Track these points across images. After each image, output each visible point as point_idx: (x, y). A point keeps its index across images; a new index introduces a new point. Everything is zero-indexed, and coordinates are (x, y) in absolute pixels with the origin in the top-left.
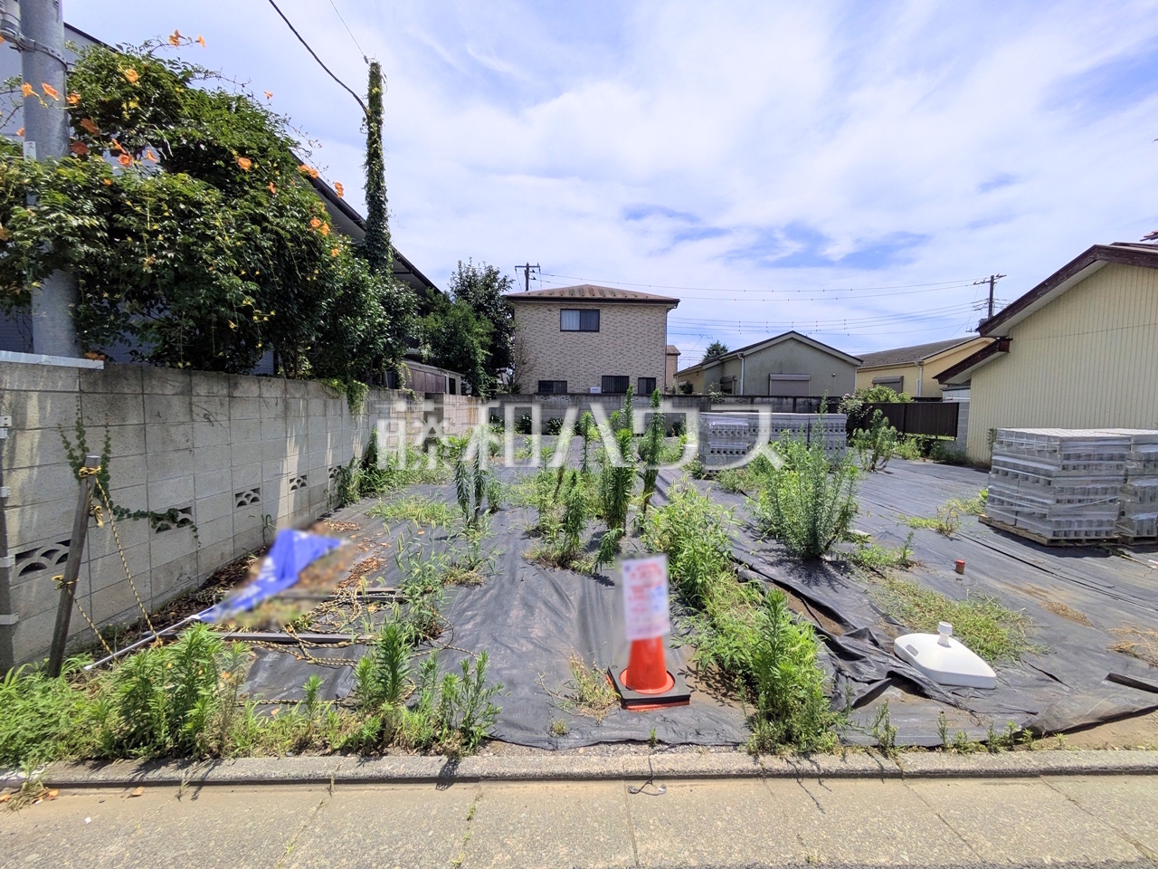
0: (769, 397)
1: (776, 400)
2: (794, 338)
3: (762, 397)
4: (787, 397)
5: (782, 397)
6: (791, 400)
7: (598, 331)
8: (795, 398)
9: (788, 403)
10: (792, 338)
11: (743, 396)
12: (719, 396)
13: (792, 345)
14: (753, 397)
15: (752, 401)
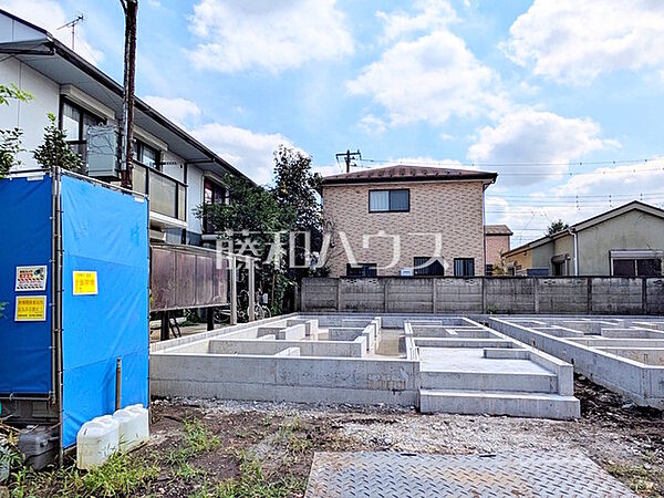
0: (611, 277)
1: (620, 280)
2: (638, 210)
3: (603, 277)
4: (633, 278)
5: (627, 278)
6: (639, 281)
7: (408, 211)
9: (635, 284)
11: (578, 277)
13: (636, 216)
14: (590, 278)
15: (590, 282)
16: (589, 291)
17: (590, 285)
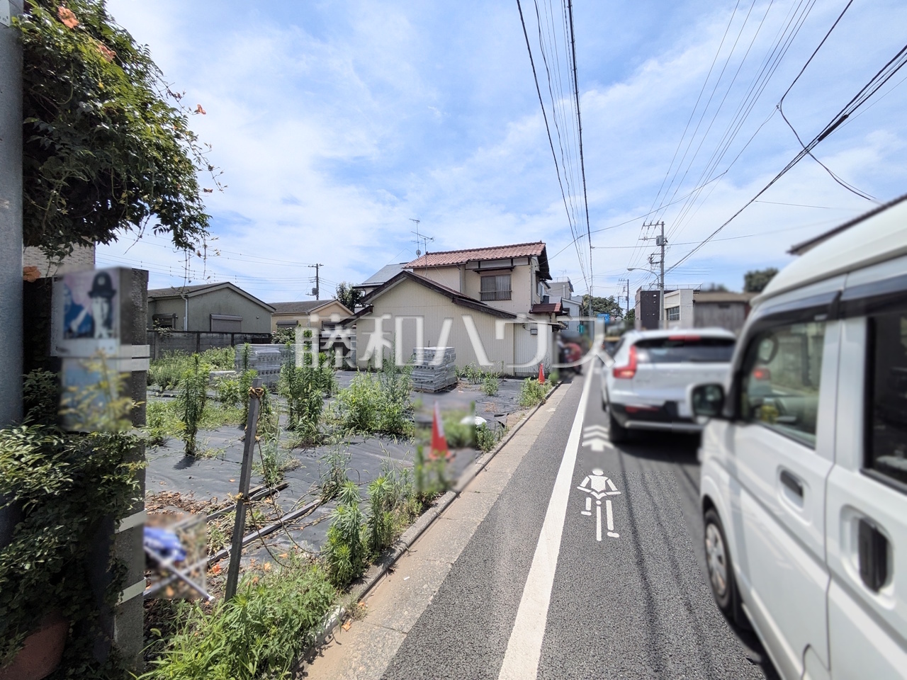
0: (211, 332)
1: (218, 335)
2: (229, 288)
3: (207, 332)
4: (226, 333)
5: (223, 333)
6: (229, 336)
8: (233, 334)
9: (227, 338)
10: (228, 288)
11: (188, 332)
12: (168, 332)
13: (227, 292)
14: (199, 333)
15: (198, 336)
16: (198, 342)
17: (199, 338)
